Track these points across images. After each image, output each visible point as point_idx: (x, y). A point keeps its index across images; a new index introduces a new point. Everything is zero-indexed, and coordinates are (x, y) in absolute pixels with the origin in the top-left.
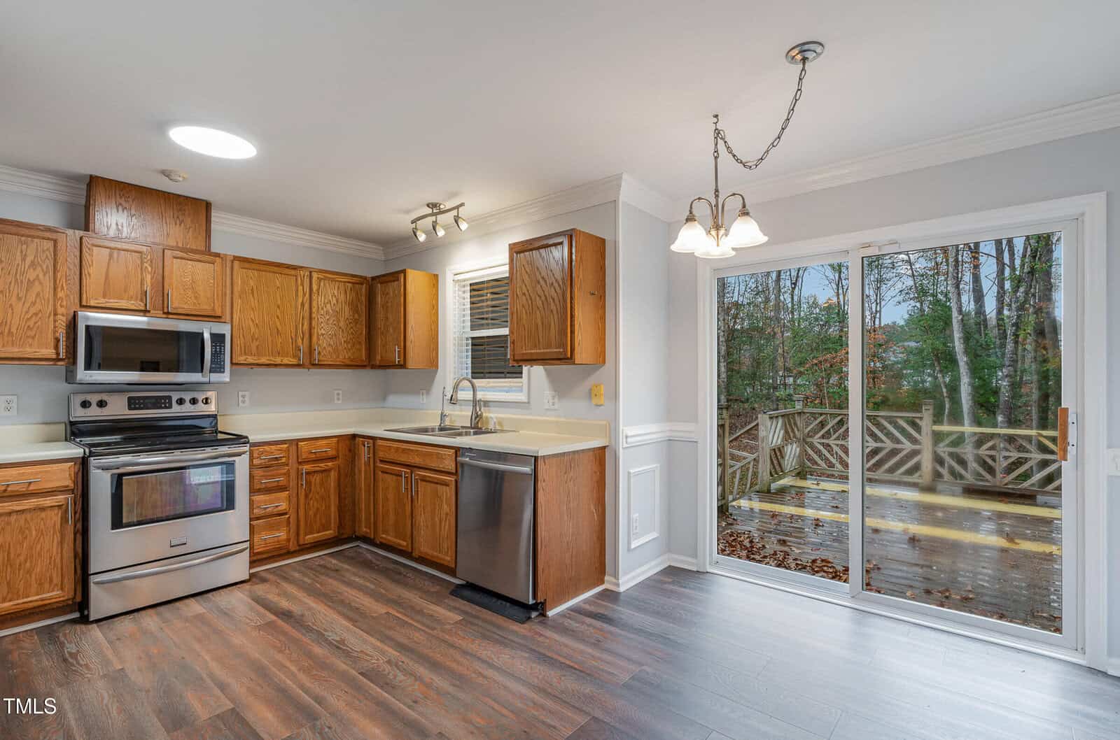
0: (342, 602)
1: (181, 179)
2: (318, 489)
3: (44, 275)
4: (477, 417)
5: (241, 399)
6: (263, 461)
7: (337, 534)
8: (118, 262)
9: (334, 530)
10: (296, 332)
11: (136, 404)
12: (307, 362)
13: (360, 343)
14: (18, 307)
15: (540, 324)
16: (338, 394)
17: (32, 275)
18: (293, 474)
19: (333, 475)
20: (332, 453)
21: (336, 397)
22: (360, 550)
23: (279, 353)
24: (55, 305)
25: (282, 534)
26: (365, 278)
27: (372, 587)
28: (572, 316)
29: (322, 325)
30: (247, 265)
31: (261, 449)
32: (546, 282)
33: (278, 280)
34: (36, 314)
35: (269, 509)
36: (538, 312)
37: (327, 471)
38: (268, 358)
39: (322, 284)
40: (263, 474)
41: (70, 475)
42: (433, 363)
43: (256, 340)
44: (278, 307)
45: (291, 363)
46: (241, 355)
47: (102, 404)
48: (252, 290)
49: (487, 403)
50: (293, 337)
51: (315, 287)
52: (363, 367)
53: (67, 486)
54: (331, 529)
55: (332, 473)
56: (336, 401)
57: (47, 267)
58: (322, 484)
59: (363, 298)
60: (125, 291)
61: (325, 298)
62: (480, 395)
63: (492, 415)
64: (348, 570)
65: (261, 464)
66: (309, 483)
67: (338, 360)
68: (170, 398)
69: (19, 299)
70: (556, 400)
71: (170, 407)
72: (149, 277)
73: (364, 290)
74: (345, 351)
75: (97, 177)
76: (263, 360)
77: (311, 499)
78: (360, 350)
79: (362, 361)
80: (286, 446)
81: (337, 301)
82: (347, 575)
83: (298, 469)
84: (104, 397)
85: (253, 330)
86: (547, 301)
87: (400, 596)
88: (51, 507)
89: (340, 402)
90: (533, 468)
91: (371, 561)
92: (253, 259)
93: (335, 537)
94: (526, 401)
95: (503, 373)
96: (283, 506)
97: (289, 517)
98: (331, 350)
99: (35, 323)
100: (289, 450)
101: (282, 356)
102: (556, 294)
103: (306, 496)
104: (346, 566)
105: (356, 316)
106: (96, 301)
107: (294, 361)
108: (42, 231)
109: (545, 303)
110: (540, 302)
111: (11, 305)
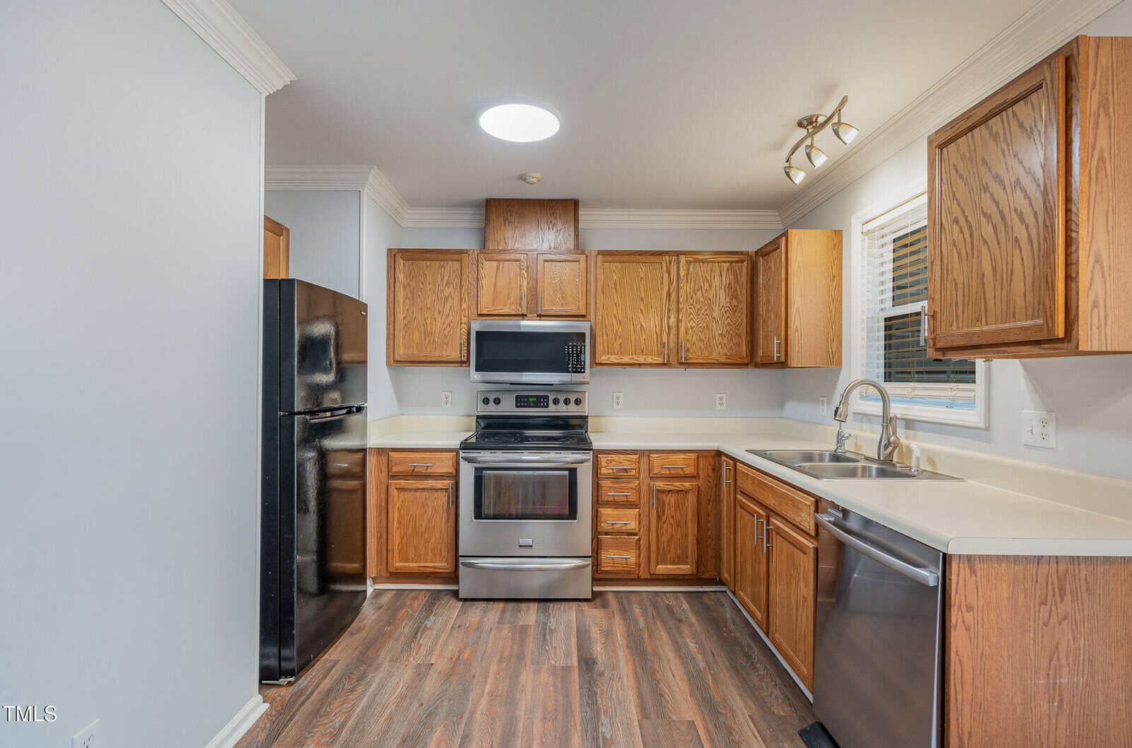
0: (653, 673)
1: (535, 180)
2: (673, 513)
3: (455, 291)
4: (889, 444)
5: (615, 400)
6: (611, 471)
7: (695, 572)
8: (502, 272)
9: (692, 567)
10: (662, 327)
11: (521, 402)
12: (673, 360)
13: (739, 336)
14: (439, 319)
15: (989, 273)
16: (721, 399)
17: (447, 292)
18: (644, 488)
19: (692, 498)
20: (690, 471)
21: (718, 401)
22: (723, 599)
23: (642, 351)
24: (461, 316)
25: (631, 557)
26: (747, 254)
27: (702, 665)
28: (1069, 242)
29: (692, 316)
30: (609, 258)
31: (610, 457)
32: (1001, 182)
33: (642, 270)
34: (449, 324)
35: (619, 526)
36: (985, 250)
37: (684, 492)
38: (631, 357)
39: (691, 269)
40: (611, 485)
41: (453, 463)
42: (833, 358)
43: (620, 337)
44: (642, 299)
45: (655, 362)
46: (604, 354)
47: (497, 401)
48: (615, 284)
49: (909, 424)
50: (658, 332)
51: (682, 273)
52: (745, 365)
53: (451, 473)
54: (687, 564)
55: (690, 495)
56: (718, 407)
57: (456, 285)
58: (677, 507)
59: (744, 280)
60: (508, 299)
61: (695, 284)
62: (896, 409)
63: (917, 445)
64: (691, 625)
65: (608, 474)
66: (661, 504)
67: (710, 357)
68: (547, 397)
69: (439, 313)
70: (1051, 429)
71: (547, 406)
72: (525, 282)
73: (744, 270)
74: (720, 346)
75: (491, 199)
76: (626, 359)
77: (665, 522)
78: (738, 344)
79: (742, 358)
80: (636, 456)
81: (710, 286)
82: (686, 631)
83: (649, 485)
84: (499, 395)
85: (616, 326)
86: (1005, 224)
87: (725, 701)
88: (441, 489)
89: (723, 407)
90: (940, 574)
91: (725, 621)
92: (616, 251)
93: (692, 575)
94: (982, 425)
95: (944, 372)
96: (633, 525)
97: (639, 539)
98: (702, 346)
99: (449, 332)
100: (639, 462)
101: (646, 355)
102: (1026, 202)
103: (659, 518)
104: (693, 620)
105: (735, 303)
106: (488, 310)
107: (660, 360)
108: (453, 254)
109: (1001, 228)
110: (990, 228)
111: (435, 318)
